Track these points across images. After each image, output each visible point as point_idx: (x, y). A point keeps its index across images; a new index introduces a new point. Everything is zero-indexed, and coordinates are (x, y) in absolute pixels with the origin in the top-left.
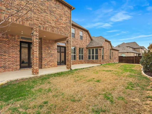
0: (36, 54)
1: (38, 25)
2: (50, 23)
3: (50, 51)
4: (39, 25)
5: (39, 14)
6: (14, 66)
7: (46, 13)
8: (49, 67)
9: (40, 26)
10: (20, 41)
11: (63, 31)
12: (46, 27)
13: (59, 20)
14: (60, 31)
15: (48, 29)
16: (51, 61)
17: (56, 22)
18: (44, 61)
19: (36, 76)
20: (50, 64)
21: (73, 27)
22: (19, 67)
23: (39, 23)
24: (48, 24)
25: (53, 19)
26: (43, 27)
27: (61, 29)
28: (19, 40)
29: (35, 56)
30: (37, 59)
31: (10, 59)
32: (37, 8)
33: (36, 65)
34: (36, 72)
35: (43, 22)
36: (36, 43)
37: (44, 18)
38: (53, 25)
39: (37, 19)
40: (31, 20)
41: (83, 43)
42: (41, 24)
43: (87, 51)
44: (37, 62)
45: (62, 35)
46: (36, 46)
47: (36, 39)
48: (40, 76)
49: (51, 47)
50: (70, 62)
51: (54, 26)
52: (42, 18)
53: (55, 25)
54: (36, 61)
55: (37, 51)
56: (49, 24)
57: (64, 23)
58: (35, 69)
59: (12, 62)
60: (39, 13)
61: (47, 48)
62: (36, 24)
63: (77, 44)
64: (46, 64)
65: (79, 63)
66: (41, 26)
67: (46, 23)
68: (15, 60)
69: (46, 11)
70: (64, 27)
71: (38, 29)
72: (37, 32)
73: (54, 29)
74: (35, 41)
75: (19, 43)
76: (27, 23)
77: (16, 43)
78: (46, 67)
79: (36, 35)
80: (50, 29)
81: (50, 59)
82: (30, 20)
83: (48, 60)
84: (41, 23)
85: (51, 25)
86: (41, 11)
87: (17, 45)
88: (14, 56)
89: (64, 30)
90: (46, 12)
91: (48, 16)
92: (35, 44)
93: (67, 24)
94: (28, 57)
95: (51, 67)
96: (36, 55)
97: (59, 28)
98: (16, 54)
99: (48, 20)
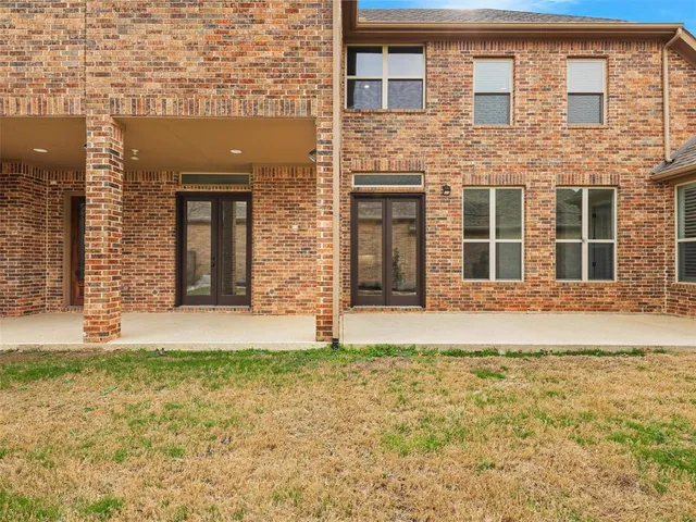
0: (94, 240)
1: (106, 96)
2: (173, 66)
3: (295, 227)
4: (110, 96)
5: (110, 43)
6: (155, 292)
7: (150, 22)
8: (291, 308)
9: (117, 100)
10: (177, 193)
11: (262, 92)
12: (151, 97)
13: (231, 32)
14: (241, 93)
15: (159, 101)
16: (301, 278)
17: (213, 49)
18: (264, 279)
19: (95, 350)
20: (297, 297)
21: (494, 52)
22: (171, 298)
23: (112, 85)
24: (162, 74)
25: (190, 38)
26: (134, 101)
27: (251, 81)
28: (173, 190)
29: (91, 251)
30: (98, 268)
31: (143, 267)
32: (102, 16)
33: (93, 295)
34: (93, 329)
35: (132, 75)
36: (96, 189)
37: (134, 53)
38: (194, 70)
39: (101, 69)
40: (73, 86)
41: (614, 150)
42: (120, 86)
43: (664, 205)
44: (99, 279)
45: (261, 113)
46: (94, 200)
47: (95, 167)
48: (112, 349)
49: (302, 205)
50: (331, 290)
51: (201, 74)
52: (127, 53)
53: (203, 69)
54: (96, 273)
55: (99, 229)
56: (168, 75)
57: (270, 38)
58: (89, 314)
59: (148, 278)
60: (113, 37)
61: (282, 213)
62: (95, 96)
63: (531, 166)
64: (272, 292)
65: (562, 307)
66: (122, 96)
67: (148, 74)
68: (159, 270)
69: (149, 10)
70: (276, 63)
71: (104, 117)
72: (100, 134)
73: (201, 91)
74: (91, 180)
75: (172, 202)
76: (55, 101)
77: (160, 201)
78: (274, 308)
79: (96, 150)
80: (169, 101)
81: (296, 267)
82: (68, 85)
83: (287, 276)
84: (120, 81)
85: (177, 75)
86: (123, 20)
87: (166, 211)
88: (155, 253)
89: (270, 81)
90: (146, 16)
91: (160, 32)
92: (91, 191)
93: (298, 33)
94: (213, 259)
95: (300, 313)
96: (96, 245)
97: (231, 81)
98: (163, 246)
99: (160, 54)
